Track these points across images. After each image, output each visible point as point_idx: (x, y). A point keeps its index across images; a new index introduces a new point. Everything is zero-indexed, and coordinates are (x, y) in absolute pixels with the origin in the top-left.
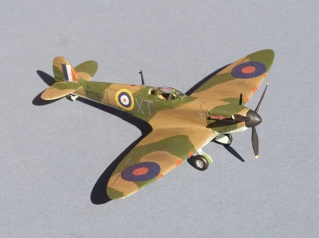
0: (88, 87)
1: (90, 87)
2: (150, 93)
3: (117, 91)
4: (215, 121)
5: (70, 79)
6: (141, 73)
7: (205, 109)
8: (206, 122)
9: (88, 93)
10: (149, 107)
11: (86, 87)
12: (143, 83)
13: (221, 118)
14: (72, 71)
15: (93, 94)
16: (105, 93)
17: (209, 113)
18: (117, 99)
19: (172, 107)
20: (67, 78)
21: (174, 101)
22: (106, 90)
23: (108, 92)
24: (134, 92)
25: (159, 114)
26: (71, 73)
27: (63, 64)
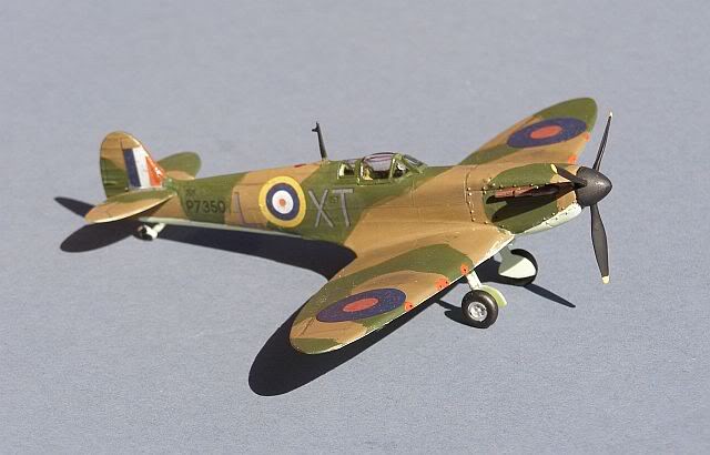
0: (190, 192)
1: (194, 191)
2: (341, 173)
3: (262, 184)
4: (504, 203)
5: (145, 182)
6: (317, 130)
7: (479, 180)
8: (483, 211)
9: (189, 208)
10: (343, 207)
11: (183, 193)
12: (323, 154)
13: (519, 191)
14: (147, 161)
15: (202, 206)
16: (234, 196)
17: (490, 187)
18: (262, 204)
19: (399, 193)
20: (136, 181)
21: (401, 179)
22: (235, 190)
23: (240, 193)
24: (303, 178)
25: (369, 216)
26: (146, 168)
27: (125, 147)
